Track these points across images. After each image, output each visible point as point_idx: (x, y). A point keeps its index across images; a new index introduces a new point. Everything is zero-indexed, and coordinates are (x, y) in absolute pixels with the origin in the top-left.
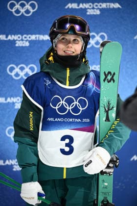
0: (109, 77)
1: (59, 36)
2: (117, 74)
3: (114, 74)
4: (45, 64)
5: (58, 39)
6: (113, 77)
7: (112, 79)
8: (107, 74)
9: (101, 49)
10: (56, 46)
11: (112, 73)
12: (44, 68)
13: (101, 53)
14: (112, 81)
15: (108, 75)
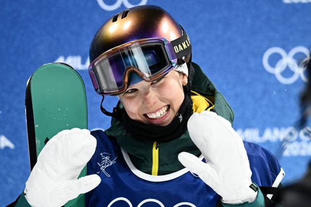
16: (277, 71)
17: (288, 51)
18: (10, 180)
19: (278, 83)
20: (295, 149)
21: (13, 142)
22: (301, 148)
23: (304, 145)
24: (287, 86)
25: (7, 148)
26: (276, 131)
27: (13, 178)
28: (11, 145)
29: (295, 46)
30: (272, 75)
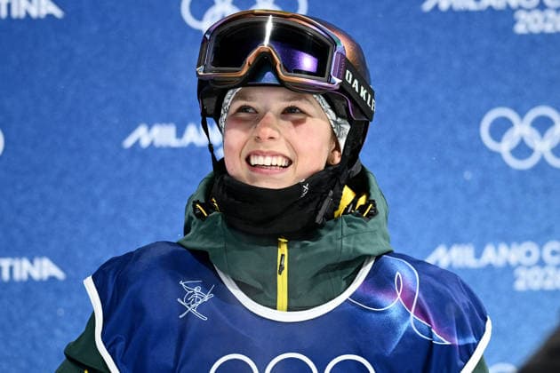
16: (505, 147)
17: (522, 115)
18: (58, 332)
19: (507, 167)
20: (536, 278)
21: (62, 269)
22: (545, 277)
23: (551, 271)
24: (522, 173)
25: (52, 279)
26: (503, 249)
27: (63, 329)
28: (60, 274)
29: (533, 106)
30: (496, 155)
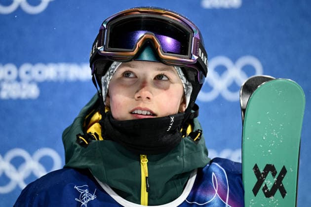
0: (270, 181)
1: (115, 66)
2: (291, 171)
3: (284, 171)
4: (79, 146)
5: (113, 74)
6: (280, 179)
7: (278, 186)
8: (262, 171)
9: (244, 102)
10: (108, 95)
11: (279, 170)
12: (76, 155)
13: (244, 110)
14: (278, 192)
15: (265, 174)
